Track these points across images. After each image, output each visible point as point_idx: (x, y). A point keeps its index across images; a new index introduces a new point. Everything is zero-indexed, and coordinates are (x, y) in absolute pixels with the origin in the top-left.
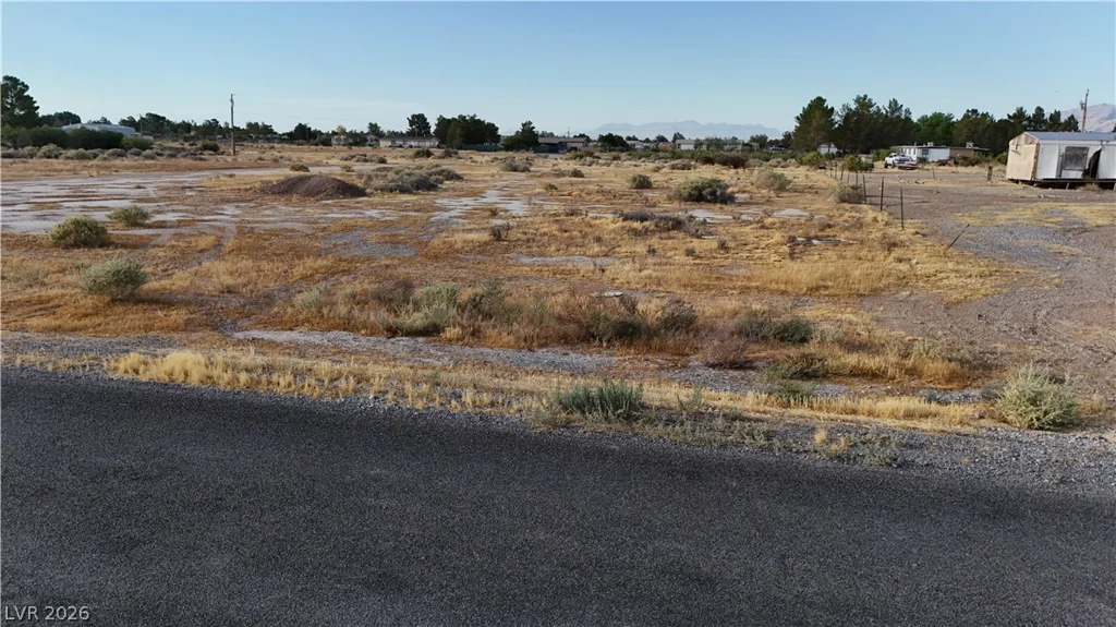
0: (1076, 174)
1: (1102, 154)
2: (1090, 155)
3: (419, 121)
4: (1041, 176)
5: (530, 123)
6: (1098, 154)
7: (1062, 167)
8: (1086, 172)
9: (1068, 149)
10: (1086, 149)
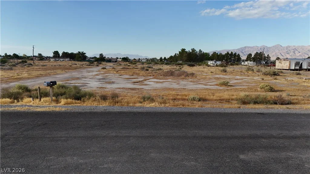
0: (298, 68)
1: (303, 63)
2: (300, 63)
3: (56, 53)
4: (291, 68)
5: (102, 54)
6: (302, 63)
7: (295, 66)
8: (300, 67)
9: (296, 62)
10: (299, 62)
